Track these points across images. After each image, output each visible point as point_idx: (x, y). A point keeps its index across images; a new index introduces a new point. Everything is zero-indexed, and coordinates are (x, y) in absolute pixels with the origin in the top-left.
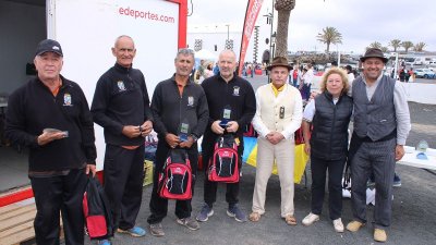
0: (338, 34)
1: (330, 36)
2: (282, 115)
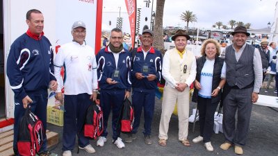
0: (194, 16)
1: (188, 17)
2: (185, 71)
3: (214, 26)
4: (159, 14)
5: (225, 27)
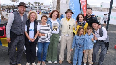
3: (27, 4)
5: (32, 5)
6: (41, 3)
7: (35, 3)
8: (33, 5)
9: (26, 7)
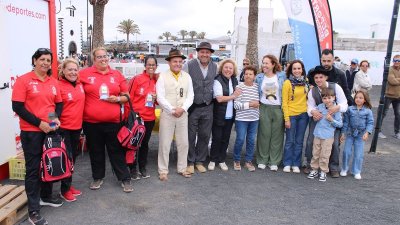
0: (136, 26)
1: (128, 27)
2: (181, 94)
3: (161, 38)
4: (97, 27)
5: (175, 39)
6: (199, 32)
7: (183, 33)
8: (179, 40)
9: (212, 51)
